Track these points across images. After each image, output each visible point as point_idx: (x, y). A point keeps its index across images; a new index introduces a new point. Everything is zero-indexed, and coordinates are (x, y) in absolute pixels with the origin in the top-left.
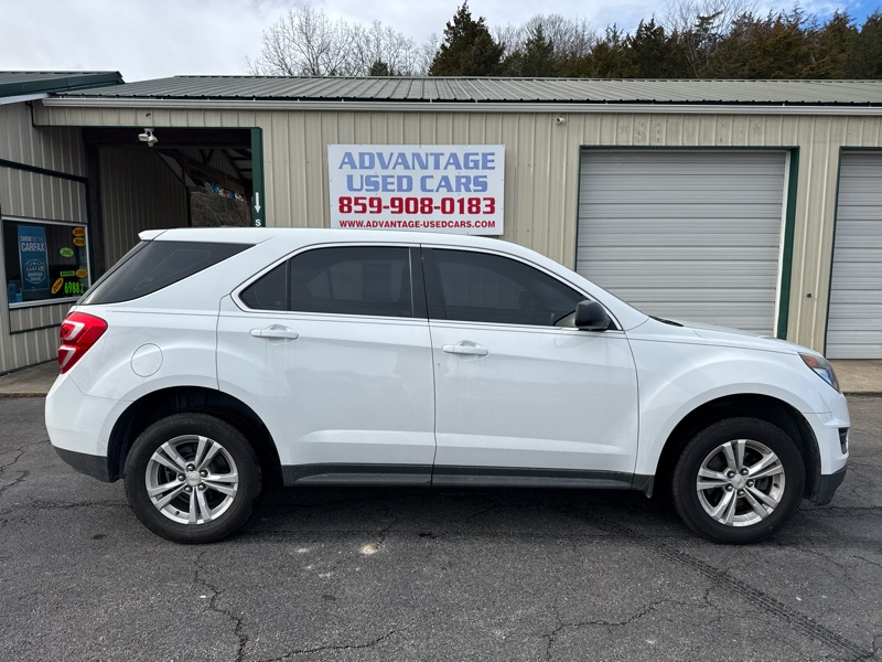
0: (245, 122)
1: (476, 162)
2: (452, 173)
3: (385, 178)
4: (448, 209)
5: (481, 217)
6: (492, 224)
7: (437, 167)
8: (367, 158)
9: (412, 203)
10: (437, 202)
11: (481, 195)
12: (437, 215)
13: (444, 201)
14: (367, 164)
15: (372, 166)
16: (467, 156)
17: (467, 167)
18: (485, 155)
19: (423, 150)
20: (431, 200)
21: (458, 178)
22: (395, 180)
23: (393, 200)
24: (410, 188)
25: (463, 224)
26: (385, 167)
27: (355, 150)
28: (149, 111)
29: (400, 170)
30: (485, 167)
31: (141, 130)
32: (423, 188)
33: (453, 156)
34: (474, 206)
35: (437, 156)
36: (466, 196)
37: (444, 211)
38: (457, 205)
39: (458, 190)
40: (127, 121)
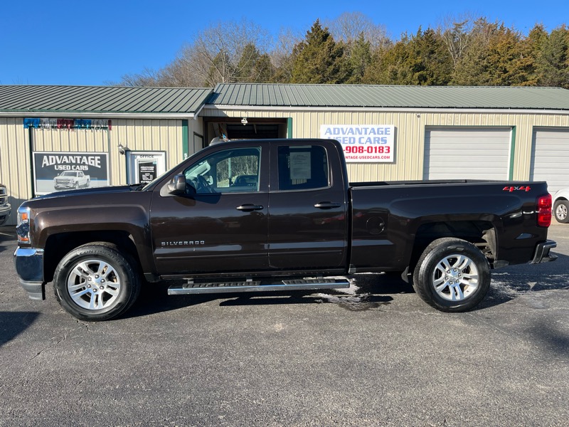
0: (286, 115)
1: (382, 132)
2: (372, 136)
3: (344, 138)
4: (370, 151)
5: (384, 154)
6: (388, 157)
7: (366, 133)
8: (337, 130)
9: (355, 149)
10: (365, 148)
11: (384, 145)
12: (365, 154)
13: (368, 148)
14: (336, 132)
15: (338, 133)
16: (378, 129)
17: (378, 134)
18: (386, 129)
19: (360, 127)
20: (363, 148)
21: (375, 138)
22: (348, 139)
23: (347, 148)
24: (354, 142)
25: (376, 157)
26: (344, 133)
27: (332, 127)
28: (246, 110)
29: (350, 135)
30: (386, 134)
31: (242, 118)
32: (360, 142)
33: (373, 129)
34: (381, 150)
35: (366, 129)
36: (378, 146)
37: (368, 152)
38: (374, 150)
39: (375, 143)
40: (237, 115)
